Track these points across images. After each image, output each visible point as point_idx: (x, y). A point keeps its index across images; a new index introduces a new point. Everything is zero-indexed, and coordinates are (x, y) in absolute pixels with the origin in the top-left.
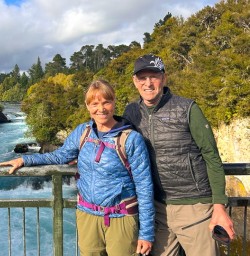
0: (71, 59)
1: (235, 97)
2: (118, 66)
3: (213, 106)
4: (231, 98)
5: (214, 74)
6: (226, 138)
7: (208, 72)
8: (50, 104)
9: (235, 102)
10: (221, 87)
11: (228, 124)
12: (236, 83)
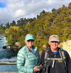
0: (17, 22)
1: (68, 34)
2: (32, 25)
3: (61, 37)
4: (67, 34)
5: (62, 28)
6: (65, 45)
7: (60, 27)
8: (13, 35)
9: (68, 36)
10: (64, 31)
11: (66, 41)
12: (68, 30)
